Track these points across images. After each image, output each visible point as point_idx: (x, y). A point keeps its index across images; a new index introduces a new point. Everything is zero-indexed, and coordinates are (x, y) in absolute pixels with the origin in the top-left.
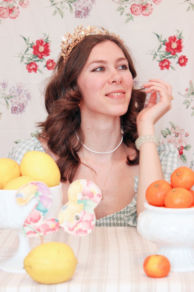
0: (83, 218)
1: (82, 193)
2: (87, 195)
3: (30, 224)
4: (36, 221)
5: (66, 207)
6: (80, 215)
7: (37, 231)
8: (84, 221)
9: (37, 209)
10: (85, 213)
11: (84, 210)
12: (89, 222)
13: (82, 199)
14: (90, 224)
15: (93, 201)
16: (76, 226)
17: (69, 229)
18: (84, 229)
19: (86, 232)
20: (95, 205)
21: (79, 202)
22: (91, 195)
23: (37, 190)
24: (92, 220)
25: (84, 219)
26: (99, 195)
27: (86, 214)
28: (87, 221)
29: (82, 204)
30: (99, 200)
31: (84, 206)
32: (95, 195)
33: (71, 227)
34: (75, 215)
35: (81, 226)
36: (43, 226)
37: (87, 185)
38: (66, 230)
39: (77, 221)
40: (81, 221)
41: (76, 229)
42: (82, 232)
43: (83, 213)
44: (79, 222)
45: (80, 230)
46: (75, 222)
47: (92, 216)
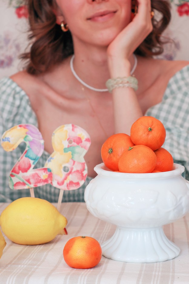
0: (72, 169)
1: (68, 139)
2: (74, 141)
3: (18, 173)
4: (25, 170)
5: (51, 158)
6: (69, 165)
7: (27, 183)
8: (74, 172)
9: (26, 156)
10: (74, 162)
11: (72, 159)
12: (80, 172)
13: (69, 147)
14: (82, 174)
15: (82, 147)
16: (65, 179)
17: (58, 183)
18: (75, 181)
19: (78, 184)
20: (85, 152)
21: (65, 150)
22: (79, 141)
23: (26, 133)
24: (84, 169)
25: (74, 169)
26: (87, 140)
27: (76, 163)
28: (77, 171)
29: (70, 152)
30: (88, 145)
31: (72, 154)
32: (83, 140)
33: (60, 180)
34: (63, 166)
35: (71, 178)
36: (33, 176)
37: (73, 130)
38: (55, 184)
39: (66, 173)
40: (70, 173)
41: (67, 182)
42: (74, 185)
43: (72, 163)
44: (69, 174)
45: (71, 183)
46: (64, 174)
47: (83, 164)
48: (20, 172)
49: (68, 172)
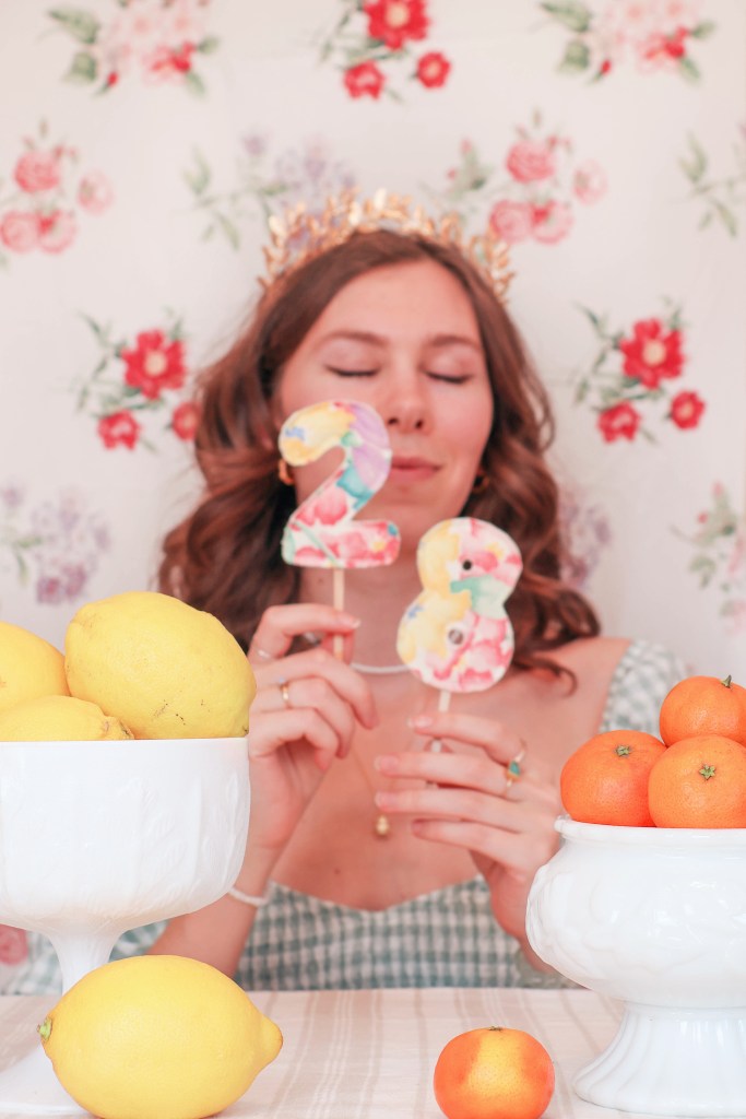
0: (472, 636)
1: (461, 558)
2: (478, 564)
5: (418, 608)
6: (463, 627)
8: (479, 644)
10: (477, 618)
11: (472, 609)
12: (494, 645)
13: (463, 578)
14: (498, 650)
15: (498, 577)
16: (455, 662)
17: (437, 675)
18: (480, 667)
19: (487, 675)
20: (505, 590)
21: (454, 587)
22: (490, 562)
24: (503, 637)
25: (479, 637)
26: (511, 560)
27: (482, 622)
28: (486, 642)
29: (466, 592)
30: (514, 572)
31: (473, 598)
32: (502, 559)
33: (442, 666)
34: (449, 628)
35: (471, 659)
37: (474, 533)
38: (428, 677)
39: (456, 647)
40: (468, 646)
41: (458, 670)
42: (478, 679)
43: (471, 620)
44: (463, 651)
45: (470, 673)
46: (450, 649)
47: (502, 623)
48: (318, 522)
49: (462, 645)
